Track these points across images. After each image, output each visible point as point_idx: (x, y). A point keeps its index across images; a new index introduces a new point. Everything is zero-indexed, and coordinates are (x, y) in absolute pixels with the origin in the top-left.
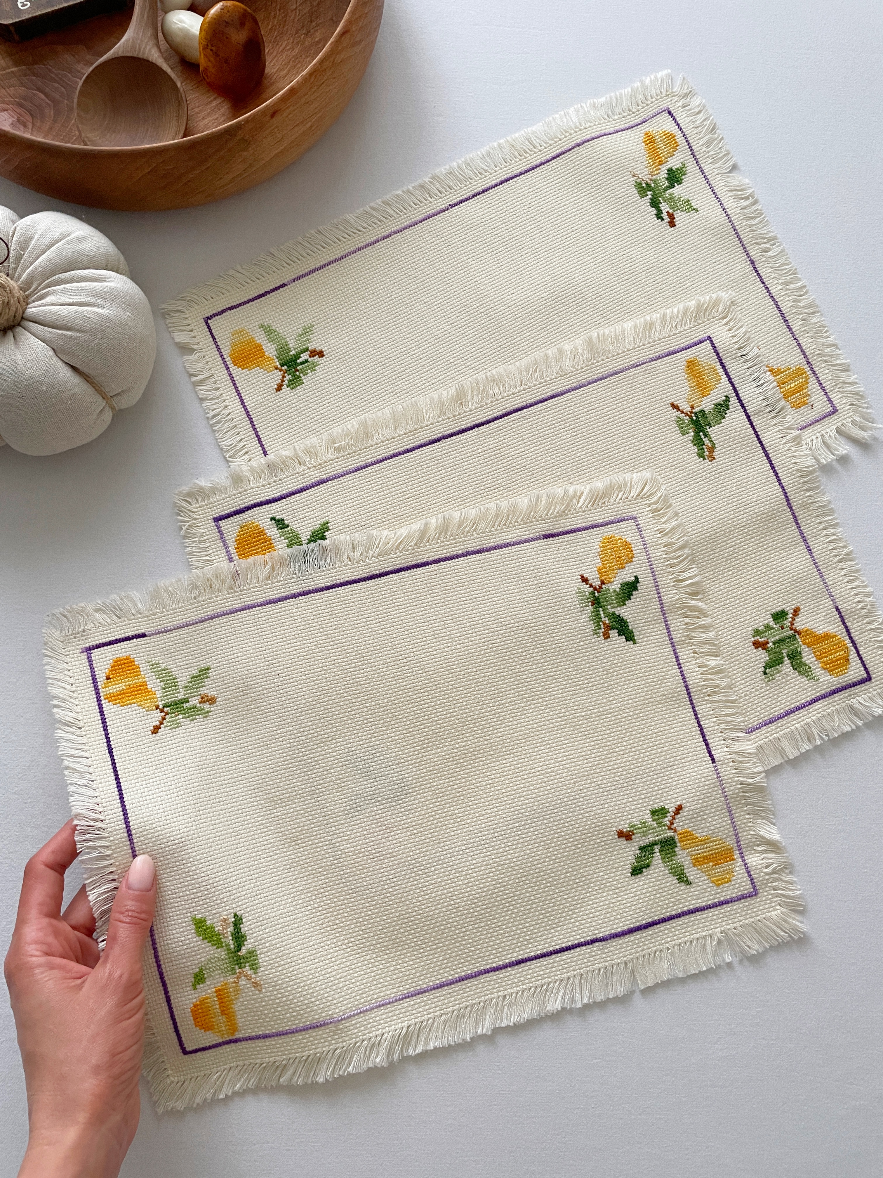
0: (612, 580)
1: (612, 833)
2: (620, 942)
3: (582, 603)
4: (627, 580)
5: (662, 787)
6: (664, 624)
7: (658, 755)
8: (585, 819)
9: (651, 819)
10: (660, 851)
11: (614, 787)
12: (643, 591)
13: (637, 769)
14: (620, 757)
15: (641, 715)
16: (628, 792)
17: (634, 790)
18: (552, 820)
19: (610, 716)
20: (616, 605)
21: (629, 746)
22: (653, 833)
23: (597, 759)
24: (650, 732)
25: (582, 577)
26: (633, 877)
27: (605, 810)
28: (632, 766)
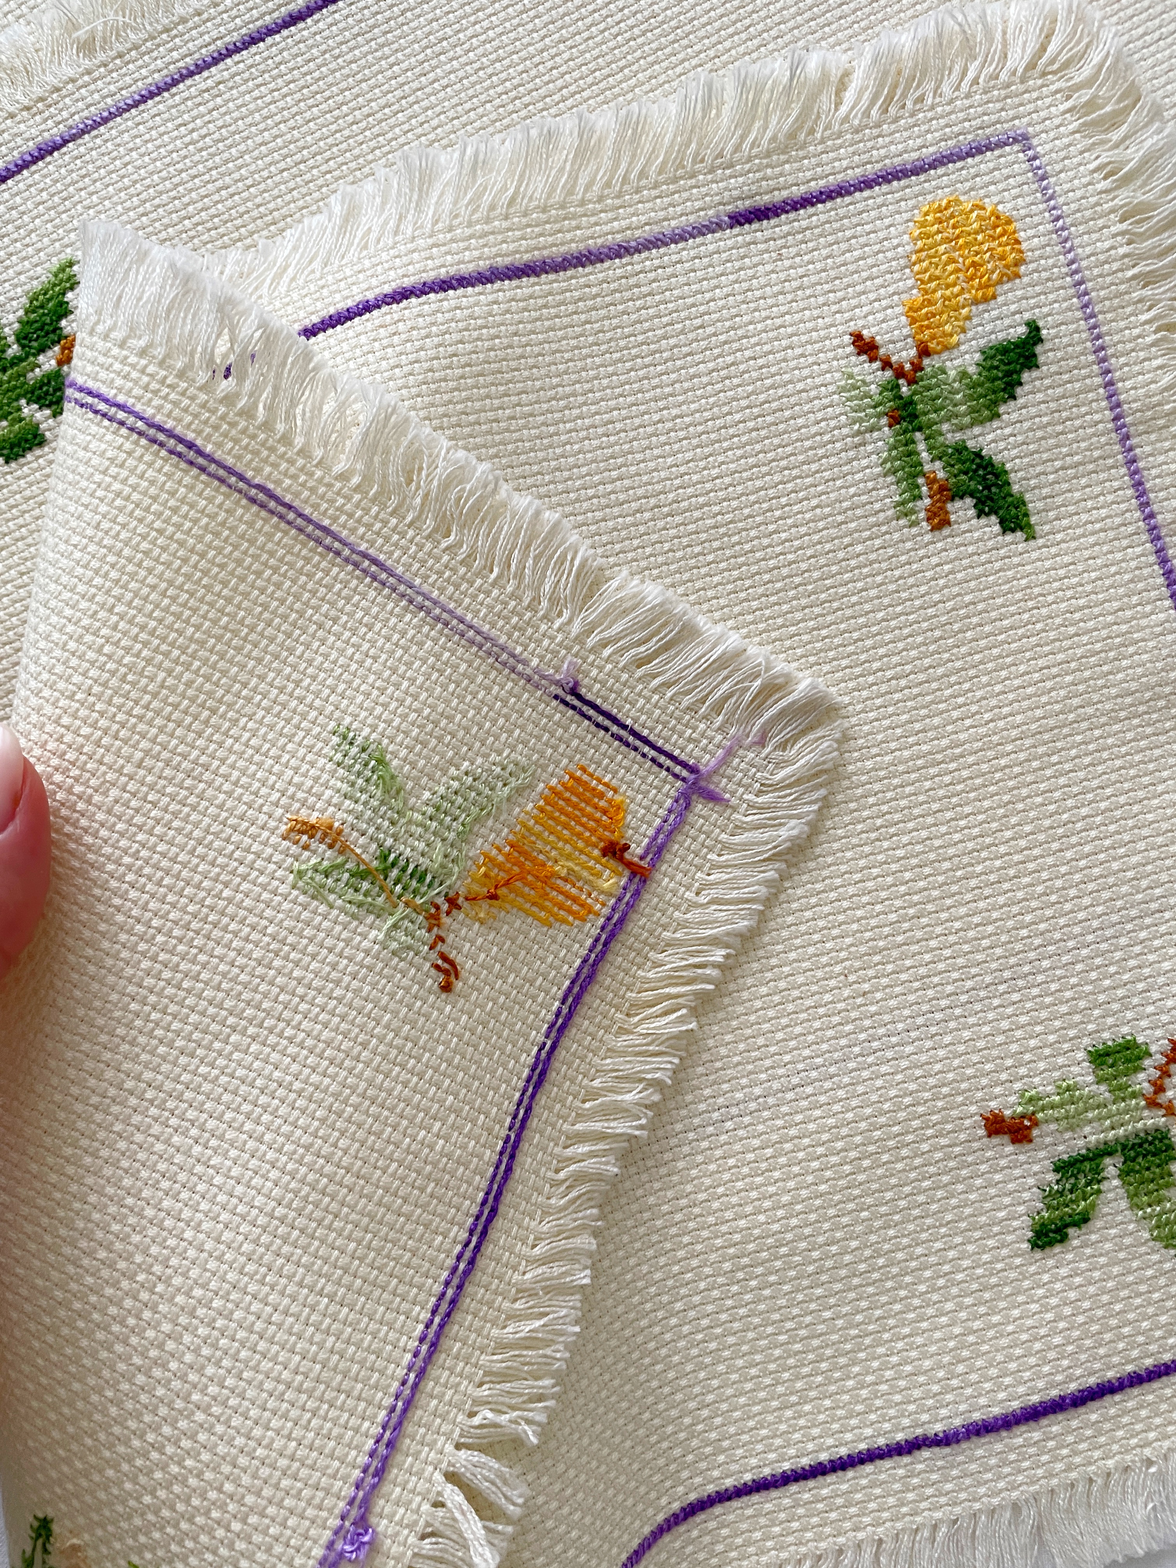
0: (955, 339)
1: (967, 1122)
2: (999, 1447)
3: (861, 421)
4: (1001, 336)
5: (1126, 977)
6: (1124, 470)
7: (1111, 880)
8: (879, 1083)
9: (1090, 1079)
10: (1124, 1174)
11: (969, 984)
12: (1054, 368)
13: (1042, 926)
14: (987, 891)
15: (1055, 759)
16: (1015, 997)
17: (1035, 991)
18: (776, 1085)
19: (953, 766)
20: (967, 420)
21: (1016, 858)
22: (1100, 1119)
23: (916, 898)
24: (1084, 811)
25: (857, 338)
26: (1038, 1254)
27: (941, 1053)
28: (1028, 918)
